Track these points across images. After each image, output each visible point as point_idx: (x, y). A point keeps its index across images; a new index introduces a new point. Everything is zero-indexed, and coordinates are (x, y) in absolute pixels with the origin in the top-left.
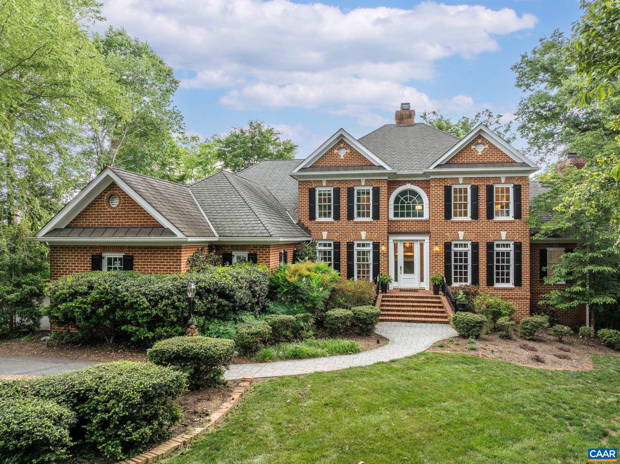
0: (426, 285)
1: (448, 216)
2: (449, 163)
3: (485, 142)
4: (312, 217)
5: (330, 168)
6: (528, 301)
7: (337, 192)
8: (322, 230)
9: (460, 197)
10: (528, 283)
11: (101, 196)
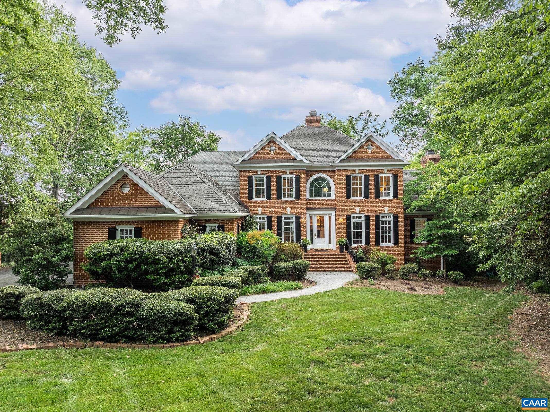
0: (333, 246)
1: (348, 196)
2: (349, 159)
3: (373, 144)
4: (250, 198)
5: (264, 161)
6: (403, 256)
7: (269, 179)
8: (257, 207)
9: (357, 183)
10: (403, 242)
11: (115, 185)
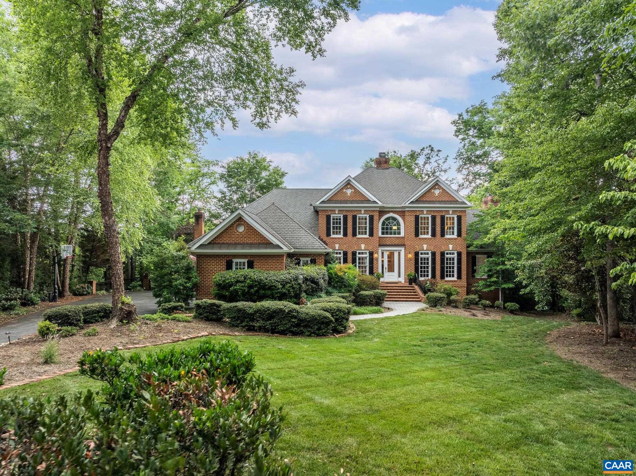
0: (402, 280)
1: (417, 235)
2: (417, 201)
3: (440, 187)
4: (328, 234)
5: (341, 202)
6: (465, 289)
7: (345, 218)
8: (335, 243)
9: (425, 222)
10: (465, 277)
11: (232, 225)
